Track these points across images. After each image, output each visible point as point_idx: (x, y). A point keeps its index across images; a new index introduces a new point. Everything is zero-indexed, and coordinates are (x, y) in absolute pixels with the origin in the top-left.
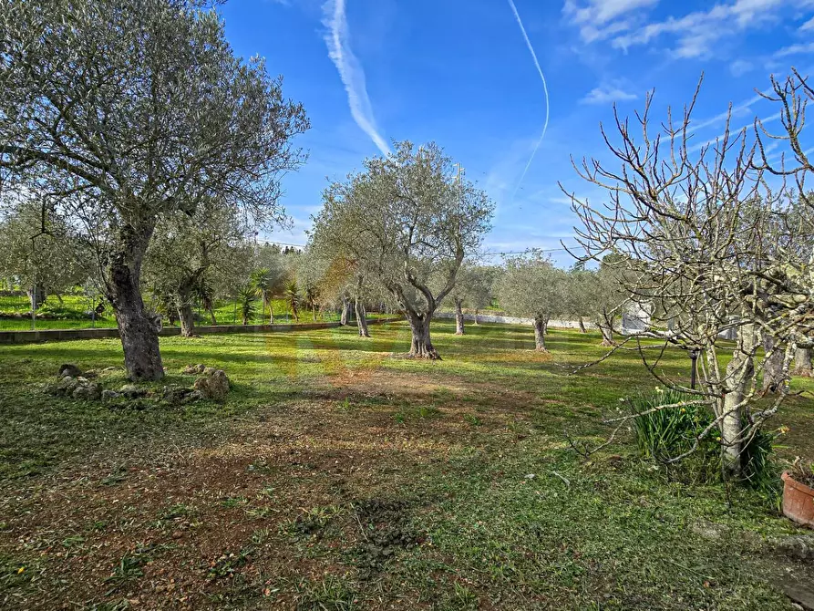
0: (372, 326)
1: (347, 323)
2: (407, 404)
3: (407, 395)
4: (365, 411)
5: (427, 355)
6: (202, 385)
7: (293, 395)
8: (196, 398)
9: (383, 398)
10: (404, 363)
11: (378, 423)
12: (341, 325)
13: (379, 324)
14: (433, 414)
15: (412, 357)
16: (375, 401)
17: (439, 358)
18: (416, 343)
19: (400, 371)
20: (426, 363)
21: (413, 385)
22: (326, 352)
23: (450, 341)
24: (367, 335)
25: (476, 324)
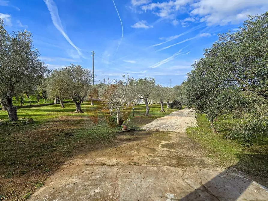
0: (65, 104)
1: (56, 103)
2: (74, 122)
3: (74, 120)
4: (64, 123)
5: (80, 112)
6: (29, 121)
7: (48, 122)
8: (29, 123)
9: (68, 121)
10: (74, 114)
11: (68, 125)
12: (54, 104)
13: (67, 103)
14: (79, 123)
15: (76, 113)
16: (66, 122)
17: (83, 112)
18: (77, 109)
19: (73, 116)
20: (80, 114)
21: (75, 118)
22: (53, 113)
23: (89, 108)
24: (64, 107)
25: (98, 102)
